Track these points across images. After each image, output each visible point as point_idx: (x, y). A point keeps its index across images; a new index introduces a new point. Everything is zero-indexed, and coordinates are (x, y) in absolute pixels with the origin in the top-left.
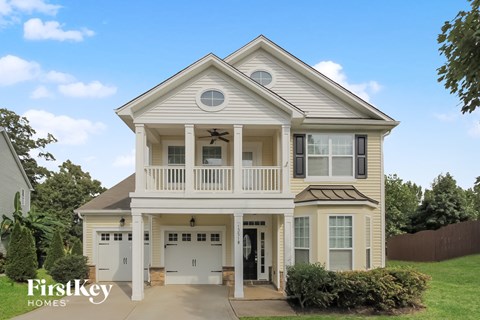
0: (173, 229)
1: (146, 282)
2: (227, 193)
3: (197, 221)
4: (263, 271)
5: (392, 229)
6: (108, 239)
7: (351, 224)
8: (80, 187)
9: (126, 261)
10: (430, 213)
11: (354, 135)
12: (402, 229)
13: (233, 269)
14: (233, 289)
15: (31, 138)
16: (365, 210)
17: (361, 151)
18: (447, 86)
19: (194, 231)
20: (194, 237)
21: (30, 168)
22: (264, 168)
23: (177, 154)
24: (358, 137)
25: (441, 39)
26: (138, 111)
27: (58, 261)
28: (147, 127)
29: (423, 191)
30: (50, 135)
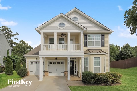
0: (51, 61)
1: (43, 75)
2: (66, 51)
3: (57, 59)
4: (75, 72)
5: (112, 59)
6: (33, 63)
7: (100, 60)
8: (25, 47)
9: (38, 69)
10: (122, 54)
11: (101, 35)
12: (115, 59)
13: (67, 71)
14: (67, 77)
15: (12, 34)
16: (104, 56)
17: (103, 39)
18: (127, 26)
19: (56, 61)
20: (56, 63)
21: (11, 42)
22: (76, 44)
23: (52, 40)
24: (102, 35)
25: (125, 15)
26: (41, 29)
27: (19, 70)
28: (44, 33)
29: (121, 48)
30: (17, 33)
